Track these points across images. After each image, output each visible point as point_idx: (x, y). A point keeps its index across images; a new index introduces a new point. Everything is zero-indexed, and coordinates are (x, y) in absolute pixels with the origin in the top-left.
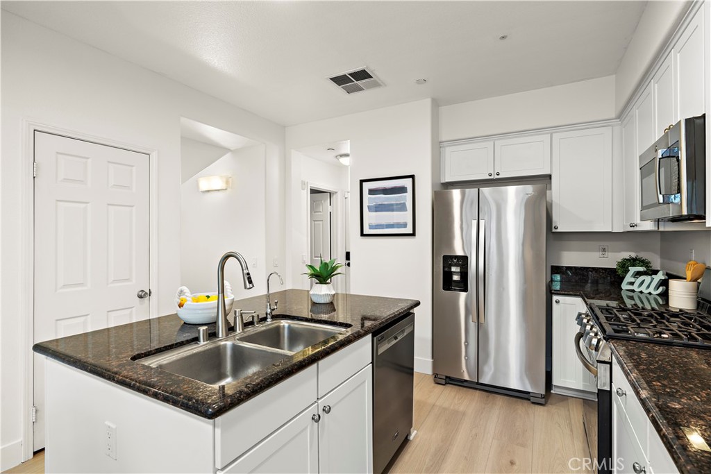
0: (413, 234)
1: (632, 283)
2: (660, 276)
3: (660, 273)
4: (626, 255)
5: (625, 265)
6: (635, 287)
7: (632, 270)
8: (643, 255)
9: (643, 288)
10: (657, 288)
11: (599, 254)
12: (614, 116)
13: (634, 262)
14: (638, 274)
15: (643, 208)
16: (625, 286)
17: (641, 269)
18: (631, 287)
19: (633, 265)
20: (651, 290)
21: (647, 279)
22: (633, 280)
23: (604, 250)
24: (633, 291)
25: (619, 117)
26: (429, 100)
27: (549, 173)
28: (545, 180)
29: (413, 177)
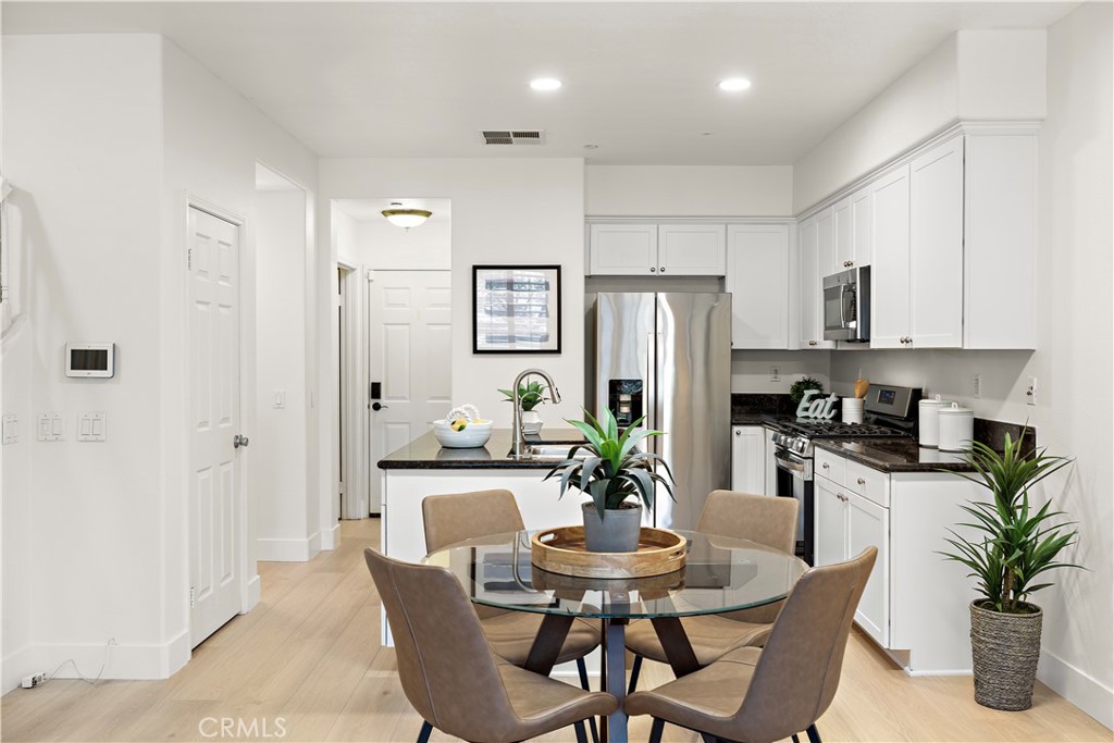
0: (559, 351)
1: (807, 409)
2: (833, 399)
3: (833, 395)
4: (800, 378)
5: (799, 388)
6: (810, 413)
7: (808, 393)
8: (815, 377)
9: (817, 414)
10: (830, 412)
11: (770, 377)
12: (791, 214)
13: (808, 384)
14: (813, 398)
15: (826, 328)
16: (800, 413)
17: (816, 392)
18: (805, 414)
19: (808, 389)
20: (825, 414)
22: (807, 405)
23: (776, 372)
24: (808, 417)
25: (796, 216)
26: (582, 160)
27: (723, 274)
28: (720, 282)
29: (558, 268)
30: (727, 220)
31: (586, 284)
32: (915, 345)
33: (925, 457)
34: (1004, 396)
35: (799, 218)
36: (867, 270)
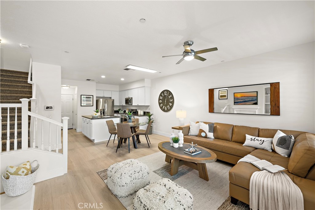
0: (93, 106)
15: (126, 103)
16: (120, 112)
21: (122, 111)
23: (116, 108)
26: (96, 83)
28: (111, 98)
29: (93, 96)
31: (96, 98)
32: (139, 105)
34: (146, 109)
35: (120, 91)
36: (132, 98)
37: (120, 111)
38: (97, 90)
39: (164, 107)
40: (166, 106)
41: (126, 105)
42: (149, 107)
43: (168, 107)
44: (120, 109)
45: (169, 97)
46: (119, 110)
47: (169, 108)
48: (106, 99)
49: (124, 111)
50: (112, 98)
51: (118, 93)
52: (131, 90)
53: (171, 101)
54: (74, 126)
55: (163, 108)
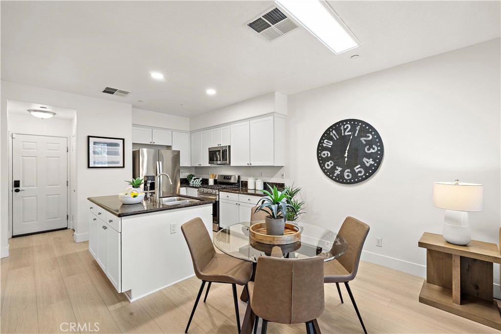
0: (123, 167)
1: (193, 182)
4: (190, 174)
6: (194, 183)
7: (193, 178)
9: (196, 183)
10: (200, 182)
14: (195, 179)
16: (191, 183)
17: (196, 177)
21: (198, 180)
25: (190, 132)
26: (131, 106)
27: (171, 145)
28: (169, 147)
29: (123, 139)
30: (172, 130)
31: (133, 146)
32: (252, 165)
33: (249, 191)
34: (272, 176)
35: (191, 132)
36: (229, 146)
37: (192, 180)
38: (134, 125)
39: (340, 169)
40: (350, 166)
41: (210, 165)
42: (281, 171)
43: (357, 169)
44: (193, 176)
45: (362, 139)
46: (191, 176)
47: (360, 172)
48: (158, 150)
49: (201, 179)
50: (174, 149)
51: (187, 136)
52: (228, 127)
53: (372, 151)
54: (70, 222)
55: (337, 172)
